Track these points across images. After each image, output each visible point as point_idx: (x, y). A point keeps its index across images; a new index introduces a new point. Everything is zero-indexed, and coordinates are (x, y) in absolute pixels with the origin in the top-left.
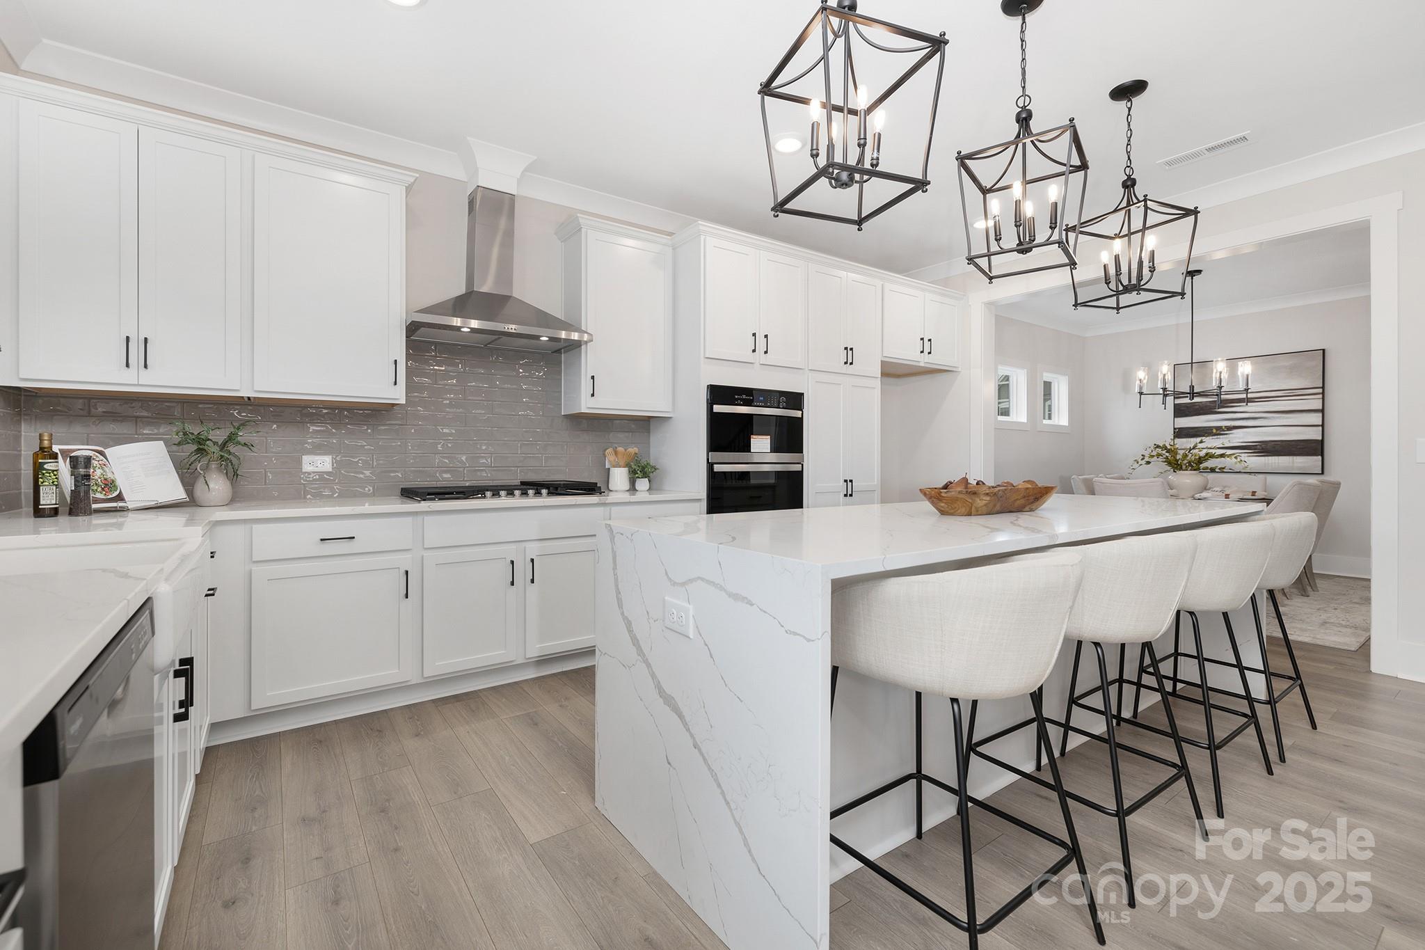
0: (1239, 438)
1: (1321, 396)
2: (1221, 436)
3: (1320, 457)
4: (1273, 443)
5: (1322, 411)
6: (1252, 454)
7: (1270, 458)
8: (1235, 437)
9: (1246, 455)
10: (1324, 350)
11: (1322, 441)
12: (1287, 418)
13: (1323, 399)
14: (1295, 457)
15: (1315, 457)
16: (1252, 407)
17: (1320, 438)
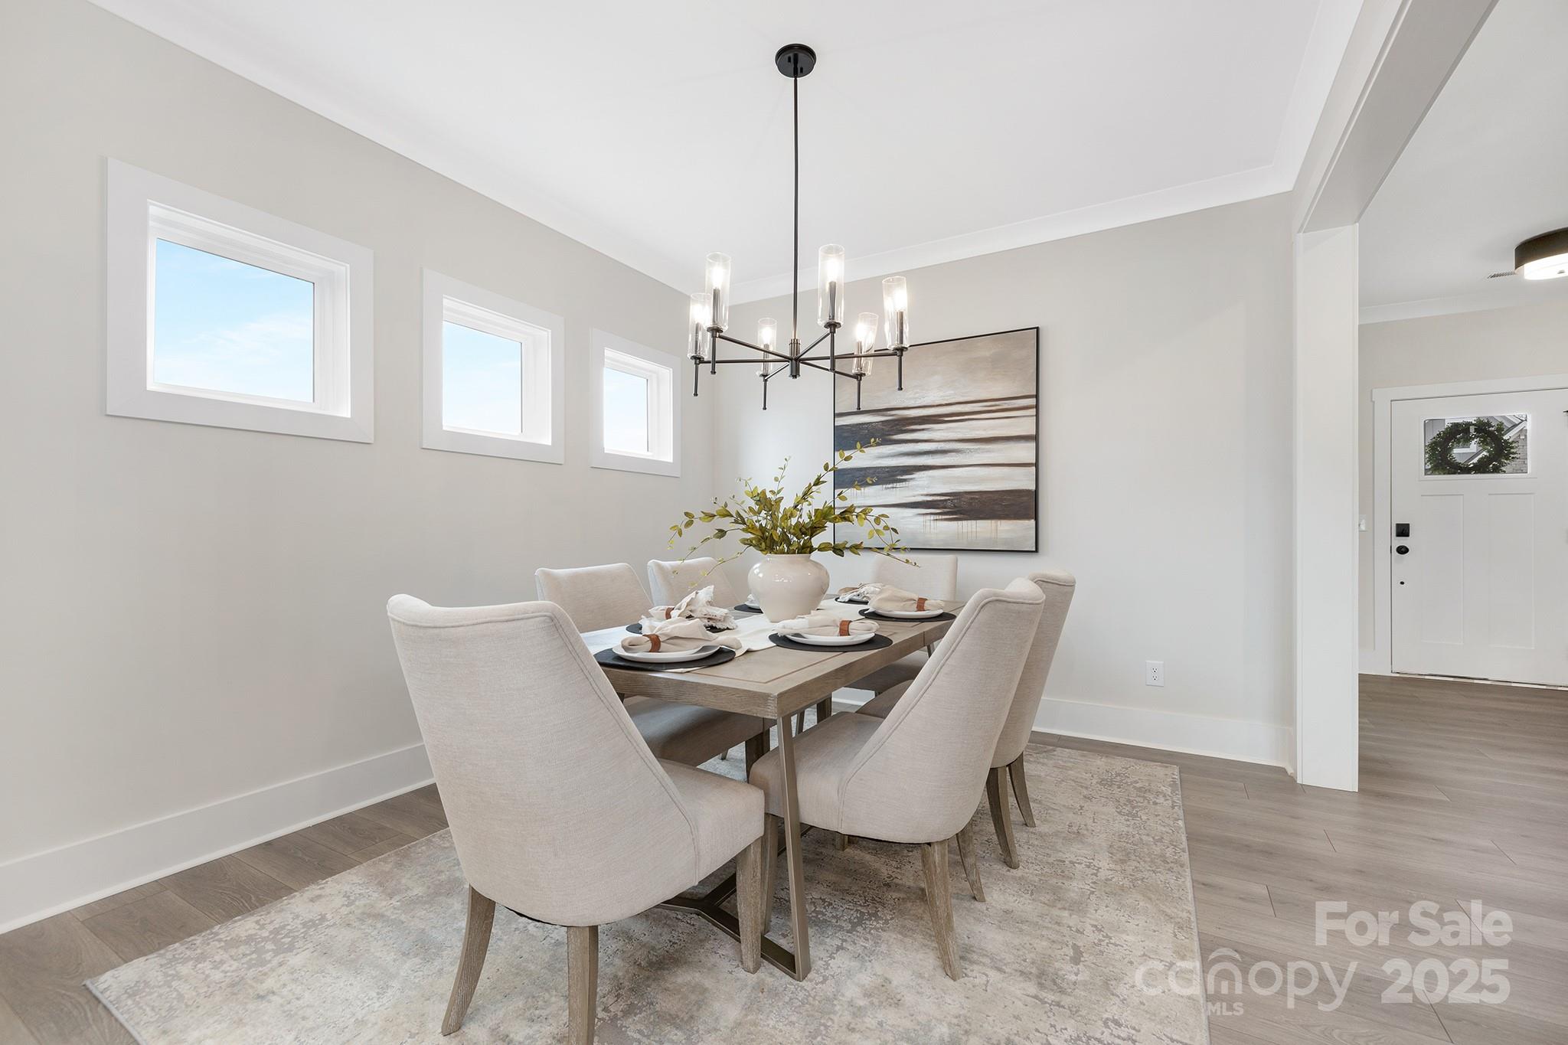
0: (923, 487)
1: (1033, 412)
2: (898, 485)
3: (1033, 522)
4: (969, 496)
5: (1035, 438)
6: (940, 517)
7: (965, 523)
8: (917, 486)
9: (932, 517)
10: (1037, 328)
11: (1036, 492)
12: (988, 451)
13: (1037, 415)
14: (999, 522)
15: (1026, 522)
16: (939, 431)
17: (1033, 488)
